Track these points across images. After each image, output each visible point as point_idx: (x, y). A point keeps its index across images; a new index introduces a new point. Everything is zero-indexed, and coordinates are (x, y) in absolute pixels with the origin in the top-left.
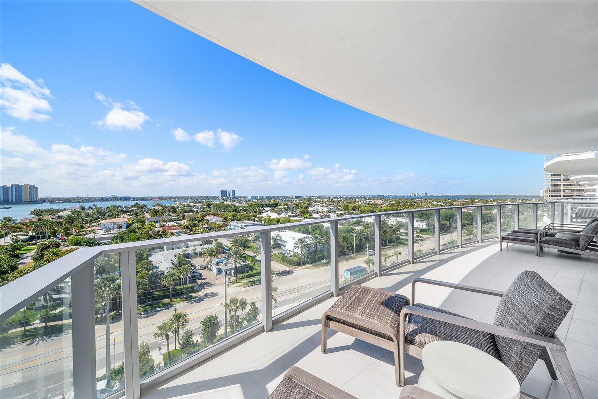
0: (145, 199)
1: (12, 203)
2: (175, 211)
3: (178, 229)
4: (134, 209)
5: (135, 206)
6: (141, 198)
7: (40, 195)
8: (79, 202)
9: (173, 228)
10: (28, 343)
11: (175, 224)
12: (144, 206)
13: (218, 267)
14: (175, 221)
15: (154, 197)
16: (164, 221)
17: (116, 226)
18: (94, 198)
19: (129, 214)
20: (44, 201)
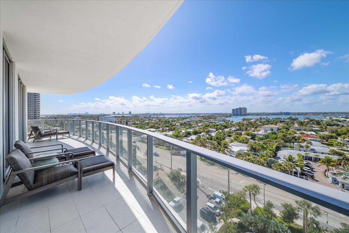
0: (301, 114)
1: (239, 115)
2: (318, 123)
3: (315, 137)
4: (288, 120)
5: (289, 118)
6: (298, 113)
7: (248, 112)
8: (262, 115)
9: (311, 136)
10: (218, 167)
11: (314, 133)
12: (296, 118)
13: (334, 177)
14: (315, 131)
15: (308, 113)
16: (305, 130)
17: (269, 129)
18: (270, 113)
19: (284, 123)
20: (249, 114)
